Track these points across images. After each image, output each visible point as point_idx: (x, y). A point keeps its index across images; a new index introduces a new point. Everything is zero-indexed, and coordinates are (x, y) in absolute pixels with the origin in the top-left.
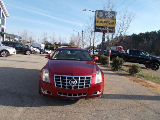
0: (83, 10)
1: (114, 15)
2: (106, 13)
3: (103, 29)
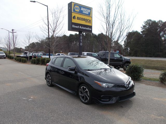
0: (31, 1)
1: (90, 12)
2: (82, 8)
3: (80, 27)
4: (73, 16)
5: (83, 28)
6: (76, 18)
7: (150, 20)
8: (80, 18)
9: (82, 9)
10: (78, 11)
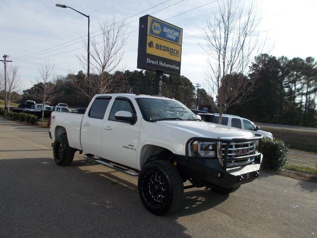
1: (179, 36)
7: (266, 55)
8: (161, 46)
9: (165, 30)
10: (158, 32)
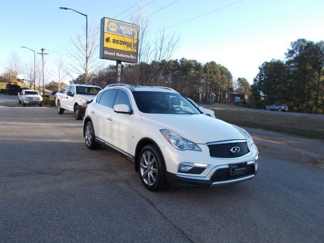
0: (61, 8)
2: (121, 26)
3: (118, 54)
4: (105, 38)
5: (121, 55)
6: (111, 40)
8: (117, 40)
9: (121, 28)
10: (114, 30)
